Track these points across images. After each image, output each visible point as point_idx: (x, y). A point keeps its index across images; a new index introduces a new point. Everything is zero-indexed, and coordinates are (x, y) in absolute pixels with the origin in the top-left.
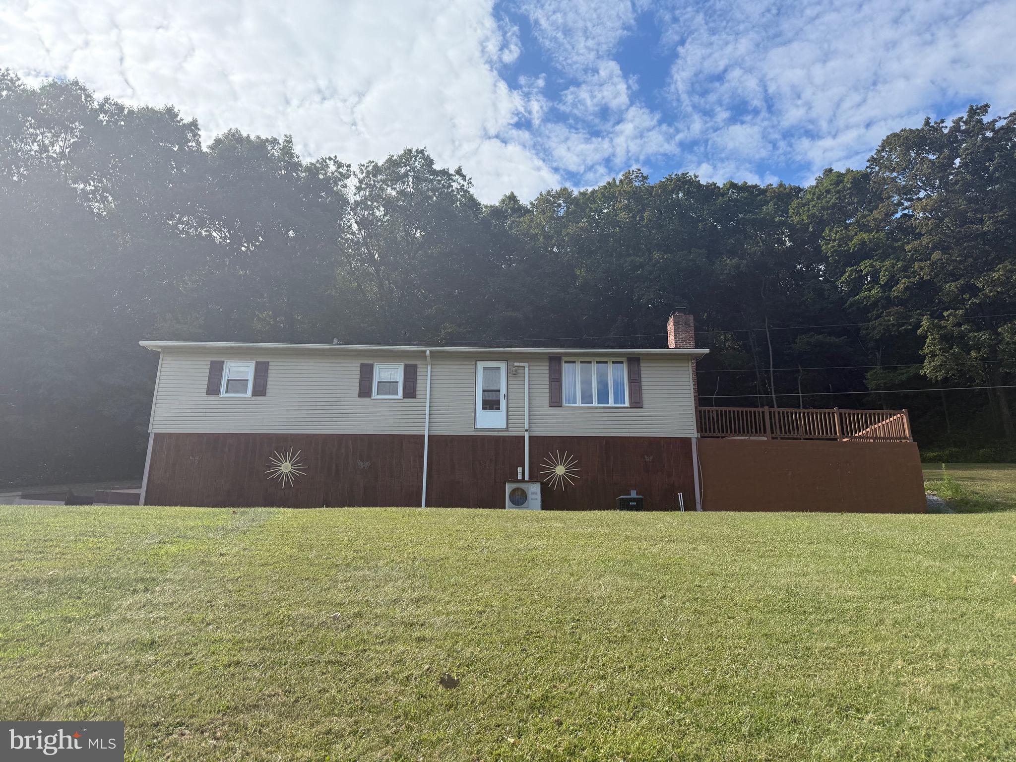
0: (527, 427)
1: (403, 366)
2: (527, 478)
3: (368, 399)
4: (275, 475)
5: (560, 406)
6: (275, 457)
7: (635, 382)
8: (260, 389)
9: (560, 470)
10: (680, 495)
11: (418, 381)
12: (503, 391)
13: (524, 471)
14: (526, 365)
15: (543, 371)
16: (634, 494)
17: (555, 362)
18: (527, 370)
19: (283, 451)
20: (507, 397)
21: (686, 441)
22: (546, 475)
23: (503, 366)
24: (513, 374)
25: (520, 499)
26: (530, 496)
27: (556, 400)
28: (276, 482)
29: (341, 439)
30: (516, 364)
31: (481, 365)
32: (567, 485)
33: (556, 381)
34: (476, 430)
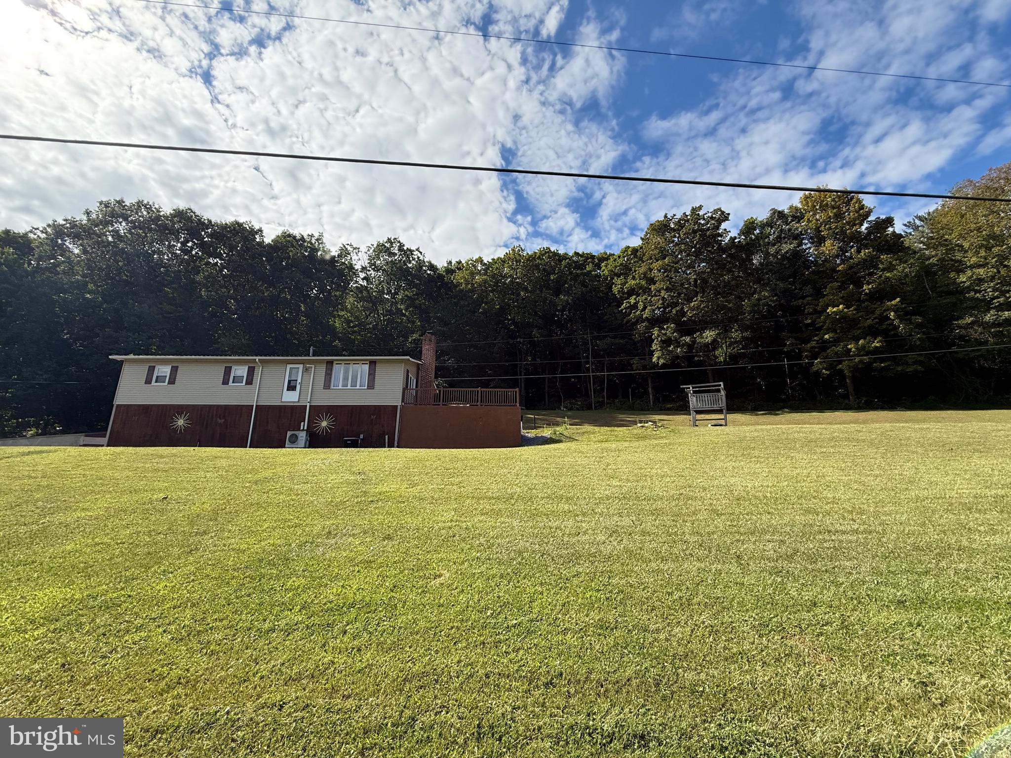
0: (309, 401)
1: (248, 367)
2: (306, 428)
3: (227, 386)
4: (175, 427)
5: (330, 389)
6: (176, 417)
7: (372, 374)
8: (172, 381)
9: (324, 424)
10: (387, 436)
11: (254, 376)
12: (299, 381)
13: (304, 425)
14: (313, 366)
15: (322, 370)
16: (361, 436)
17: (330, 363)
18: (313, 369)
19: (180, 414)
20: (301, 384)
21: (394, 408)
22: (316, 427)
23: (301, 366)
24: (306, 370)
25: (294, 439)
26: (299, 438)
27: (327, 386)
28: (175, 432)
29: (210, 407)
30: (308, 365)
31: (289, 366)
32: (327, 432)
33: (329, 374)
34: (282, 402)
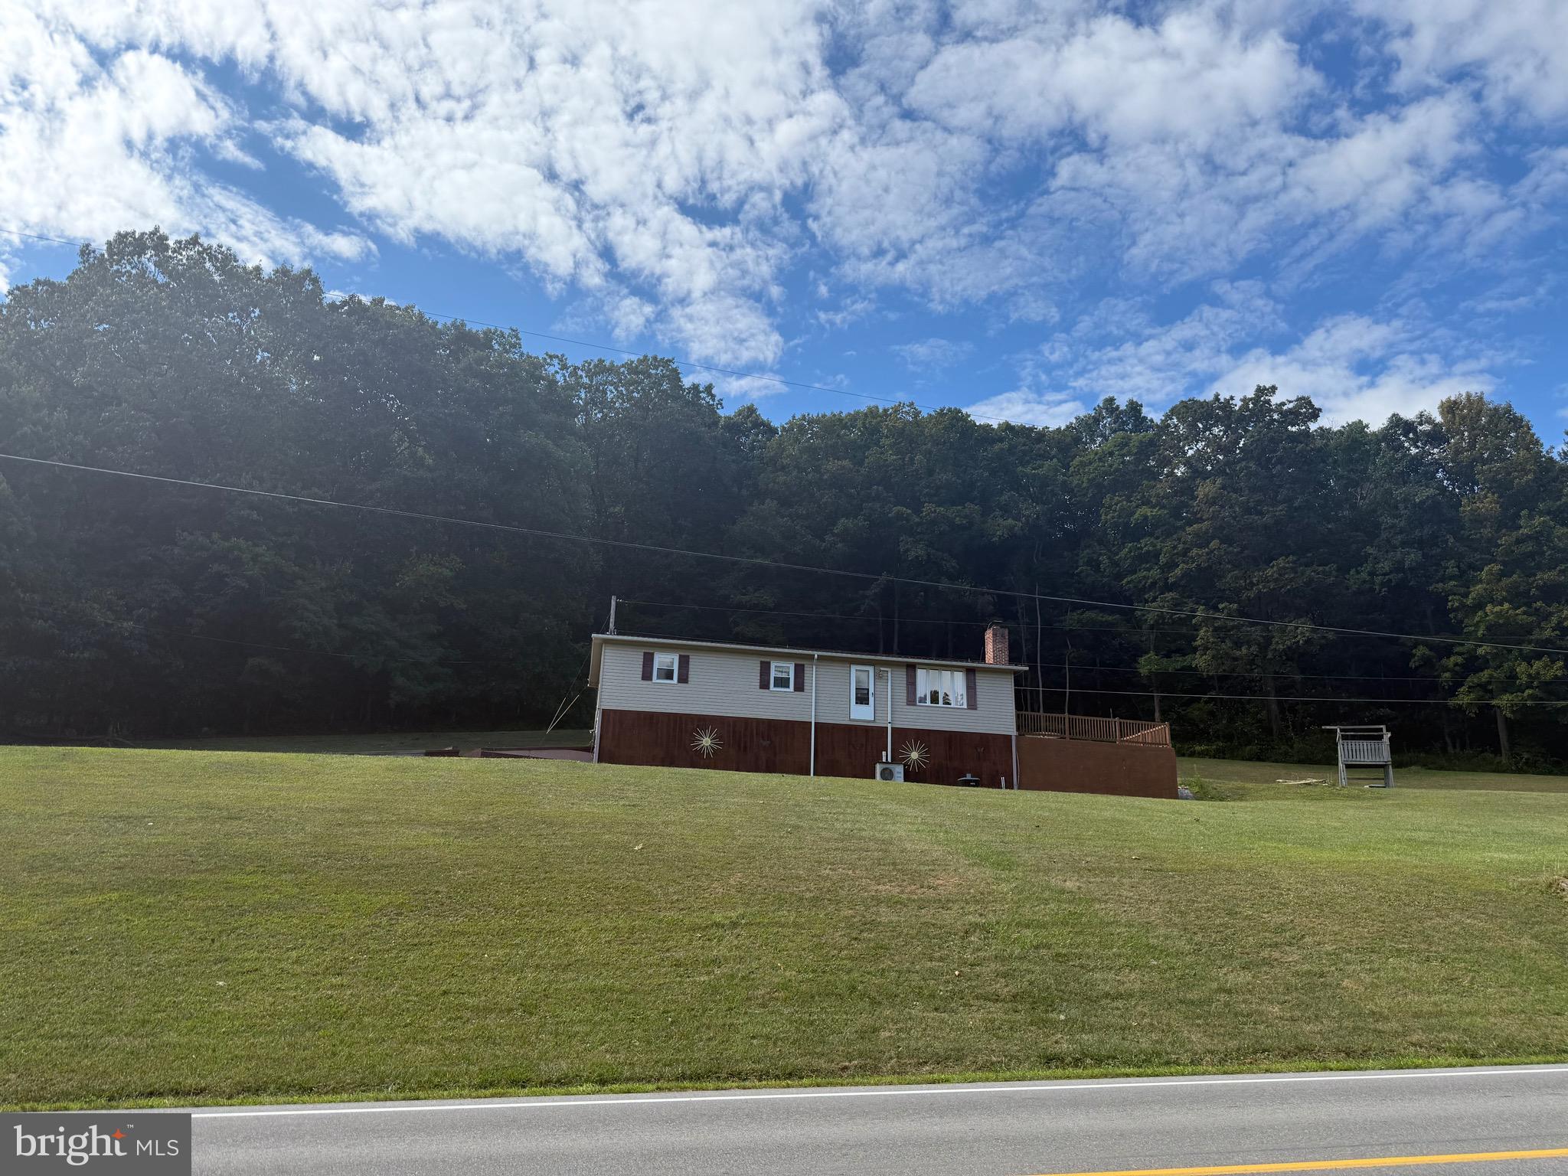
0: (889, 720)
1: (794, 665)
2: (889, 760)
3: (766, 691)
4: (698, 748)
5: (915, 705)
6: (698, 733)
7: (971, 689)
8: (683, 679)
10: (1003, 779)
11: (806, 678)
12: (871, 691)
13: (887, 755)
14: (889, 670)
15: (901, 675)
16: (969, 777)
17: (911, 668)
18: (889, 674)
19: (704, 729)
20: (874, 694)
21: (1008, 738)
22: (904, 759)
23: (871, 669)
24: (878, 676)
25: (887, 775)
26: (896, 775)
28: (699, 753)
29: (747, 722)
30: (882, 669)
31: (854, 668)
32: (919, 767)
33: (912, 684)
34: (850, 720)
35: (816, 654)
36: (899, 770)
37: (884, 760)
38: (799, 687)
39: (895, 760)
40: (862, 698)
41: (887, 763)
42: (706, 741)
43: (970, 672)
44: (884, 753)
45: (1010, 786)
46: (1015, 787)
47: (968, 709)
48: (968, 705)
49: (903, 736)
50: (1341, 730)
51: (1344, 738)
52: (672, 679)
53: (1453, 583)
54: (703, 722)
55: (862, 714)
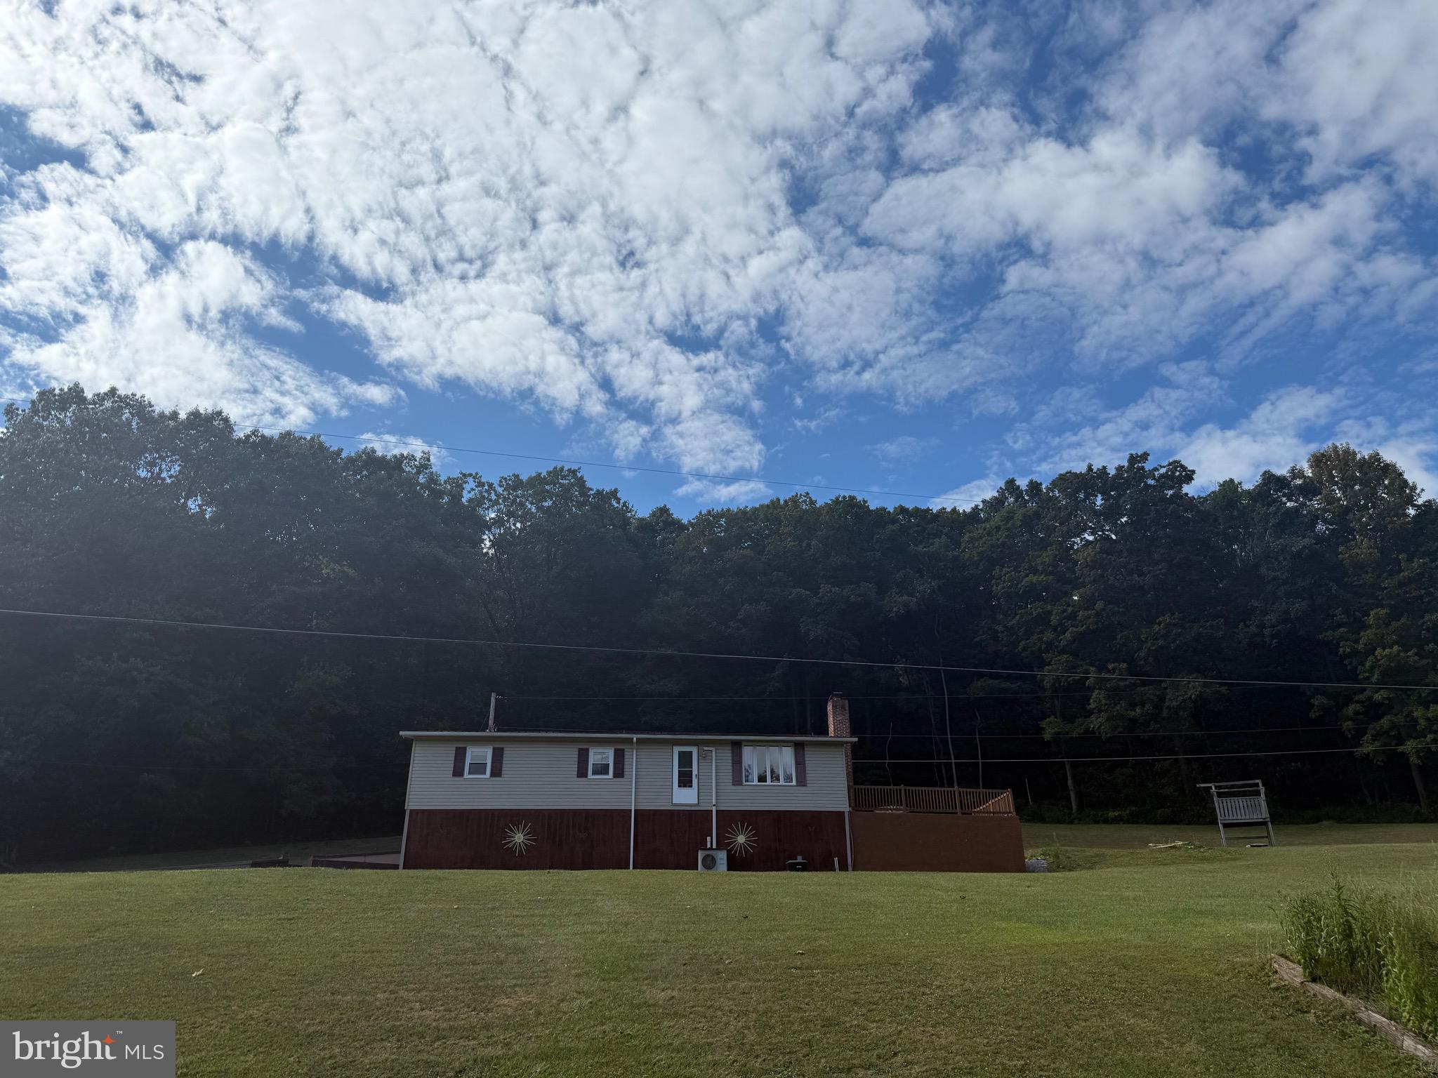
0: (714, 802)
1: (613, 750)
2: (714, 846)
3: (584, 779)
4: (510, 845)
5: (741, 785)
6: (510, 829)
7: (800, 763)
8: (497, 772)
9: (741, 839)
10: (836, 859)
11: (626, 763)
12: (695, 772)
13: (711, 841)
14: (713, 749)
15: (727, 754)
16: (799, 859)
17: (737, 746)
18: (714, 753)
19: (517, 824)
20: (698, 776)
21: (840, 815)
22: (729, 844)
23: (694, 750)
24: (703, 756)
25: (710, 863)
26: (718, 862)
27: (738, 779)
28: (511, 851)
29: (563, 813)
30: (706, 748)
31: (676, 749)
32: (747, 851)
33: (737, 761)
34: (673, 805)
35: (635, 737)
36: (722, 856)
37: (709, 846)
38: (619, 773)
39: (719, 847)
40: (685, 781)
41: (711, 849)
42: (519, 838)
43: (799, 747)
44: (709, 838)
45: (844, 867)
46: (850, 868)
47: (797, 785)
48: (797, 781)
49: (729, 819)
50: (1216, 787)
51: (1219, 795)
52: (484, 773)
53: (1342, 630)
54: (514, 817)
55: (685, 798)
